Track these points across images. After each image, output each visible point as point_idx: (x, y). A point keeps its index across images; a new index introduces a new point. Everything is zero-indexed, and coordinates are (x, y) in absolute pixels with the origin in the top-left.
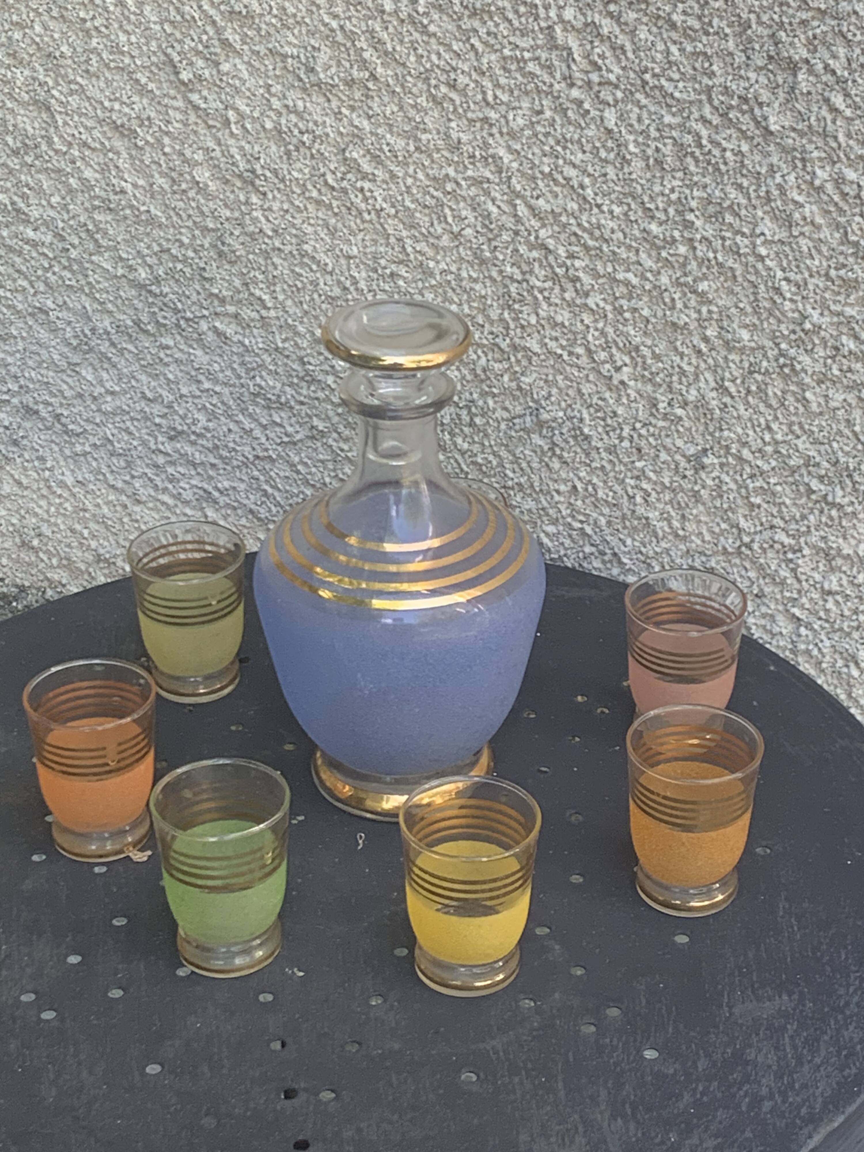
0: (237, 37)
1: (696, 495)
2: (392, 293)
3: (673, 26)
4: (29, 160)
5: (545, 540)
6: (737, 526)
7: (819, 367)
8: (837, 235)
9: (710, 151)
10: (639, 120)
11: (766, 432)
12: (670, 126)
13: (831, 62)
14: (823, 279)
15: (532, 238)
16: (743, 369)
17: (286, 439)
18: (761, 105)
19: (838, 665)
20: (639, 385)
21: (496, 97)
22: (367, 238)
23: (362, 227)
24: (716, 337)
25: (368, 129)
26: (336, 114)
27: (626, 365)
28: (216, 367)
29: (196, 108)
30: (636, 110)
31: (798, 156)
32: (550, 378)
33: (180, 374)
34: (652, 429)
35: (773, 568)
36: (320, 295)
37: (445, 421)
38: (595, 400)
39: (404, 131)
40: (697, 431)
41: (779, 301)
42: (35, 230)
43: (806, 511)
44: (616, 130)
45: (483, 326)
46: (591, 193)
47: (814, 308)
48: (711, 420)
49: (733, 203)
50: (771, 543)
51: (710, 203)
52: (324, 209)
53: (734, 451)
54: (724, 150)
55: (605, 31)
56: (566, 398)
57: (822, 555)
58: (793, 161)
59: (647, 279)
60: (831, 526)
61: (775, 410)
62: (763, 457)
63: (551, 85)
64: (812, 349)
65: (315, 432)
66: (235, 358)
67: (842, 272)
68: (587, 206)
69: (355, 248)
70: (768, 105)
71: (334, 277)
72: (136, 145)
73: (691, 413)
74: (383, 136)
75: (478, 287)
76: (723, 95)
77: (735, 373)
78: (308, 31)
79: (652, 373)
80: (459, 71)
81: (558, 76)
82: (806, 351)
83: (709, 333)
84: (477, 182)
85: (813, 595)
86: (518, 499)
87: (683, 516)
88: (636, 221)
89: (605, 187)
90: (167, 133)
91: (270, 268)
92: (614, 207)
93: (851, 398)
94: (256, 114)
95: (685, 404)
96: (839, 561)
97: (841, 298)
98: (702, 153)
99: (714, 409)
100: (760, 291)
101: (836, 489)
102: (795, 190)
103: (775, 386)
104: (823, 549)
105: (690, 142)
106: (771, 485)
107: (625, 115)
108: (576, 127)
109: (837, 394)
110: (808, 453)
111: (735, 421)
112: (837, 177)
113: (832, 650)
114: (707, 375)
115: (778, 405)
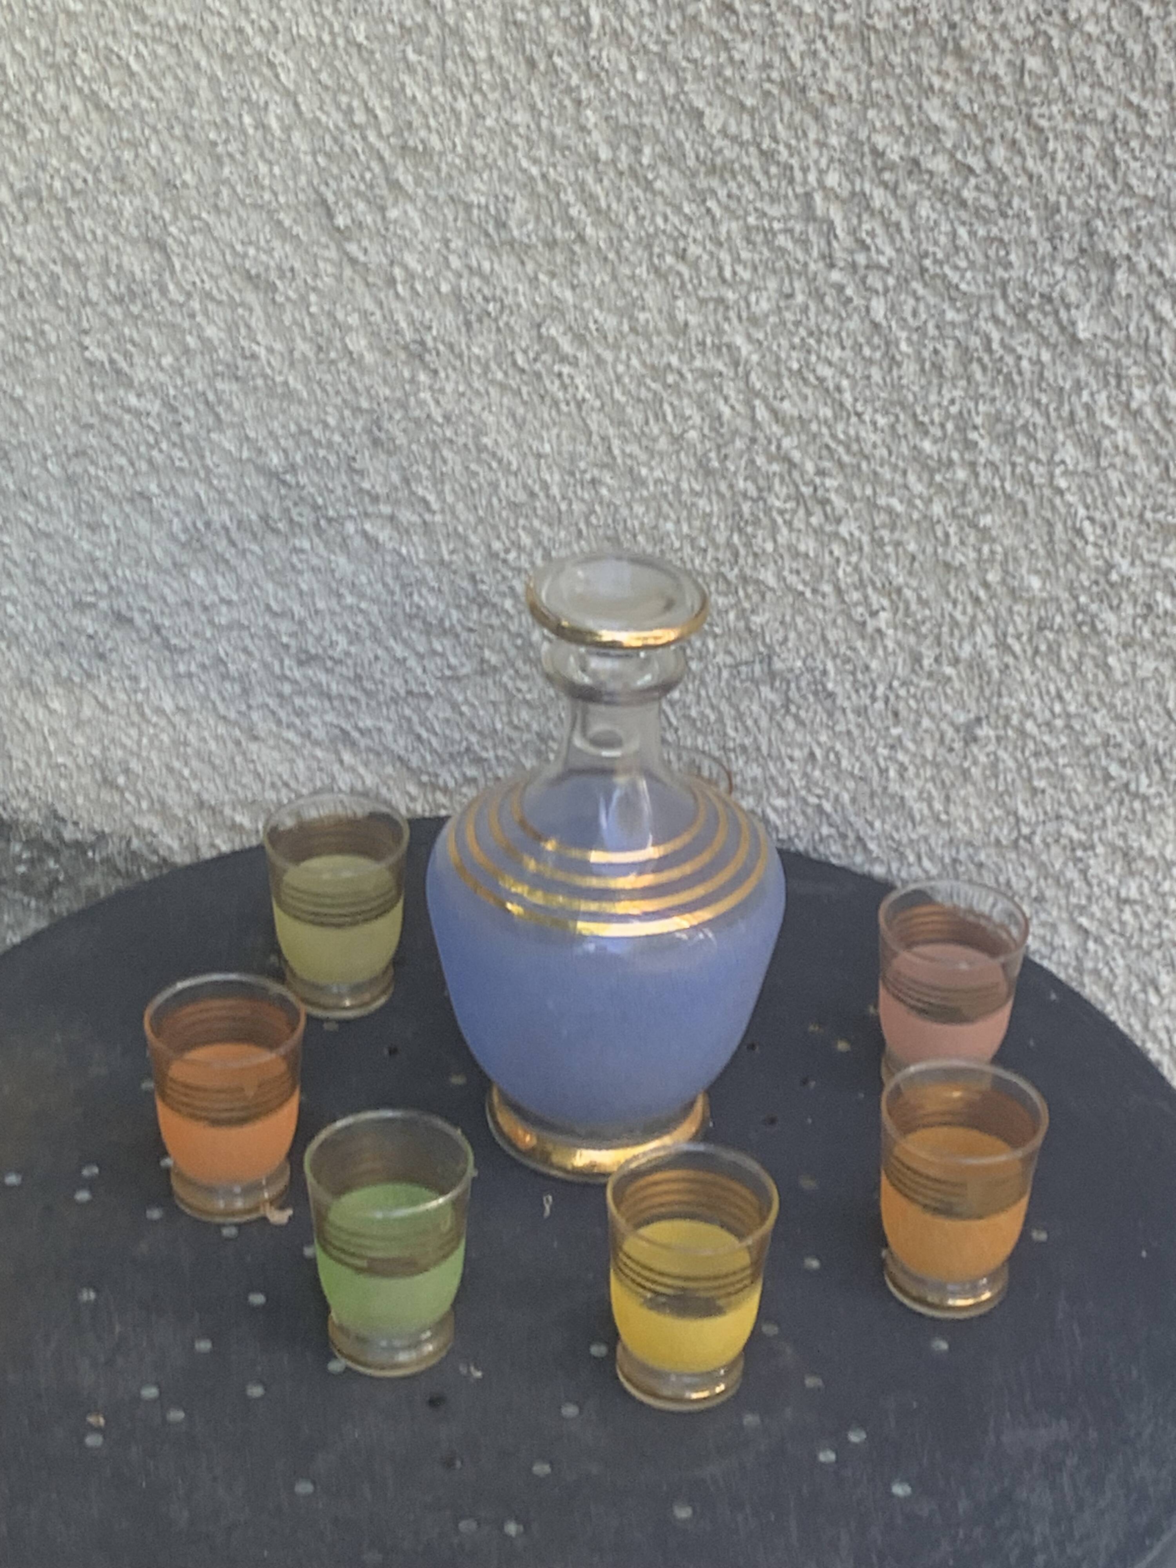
0: (410, 178)
1: (965, 774)
2: (592, 502)
3: (963, 204)
4: (135, 309)
5: (772, 816)
6: (1015, 814)
7: (1126, 628)
8: (1156, 470)
9: (1001, 358)
10: (915, 314)
11: (1056, 702)
12: (953, 324)
13: (1158, 261)
14: (1136, 521)
15: (773, 448)
16: (1032, 624)
17: (448, 673)
19: (1133, 990)
20: (900, 634)
21: (735, 273)
22: (563, 434)
23: (557, 421)
24: (998, 583)
25: (571, 301)
26: (531, 280)
27: (884, 609)
28: (363, 579)
29: (353, 261)
30: (911, 302)
31: (1112, 371)
32: (788, 619)
33: (316, 586)
34: (912, 690)
35: (1057, 867)
36: (500, 500)
38: (843, 649)
39: (617, 307)
40: (970, 694)
41: (1079, 545)
42: (139, 396)
43: (1102, 801)
44: (884, 323)
45: (705, 551)
46: (850, 399)
47: (1123, 556)
48: (988, 683)
49: (1027, 422)
50: (1056, 836)
52: (510, 395)
53: (1015, 722)
54: (1020, 357)
55: (877, 204)
56: (807, 645)
57: (1119, 855)
58: (1105, 377)
59: (915, 507)
60: (1132, 821)
61: (1069, 675)
62: (1051, 731)
63: (806, 265)
64: (1119, 605)
65: (486, 667)
66: (388, 569)
67: (1161, 515)
68: (844, 414)
69: (547, 445)
70: (1077, 307)
71: (519, 479)
72: (273, 300)
73: (963, 673)
74: (591, 312)
76: (1021, 291)
77: (1020, 629)
78: (500, 178)
79: (916, 622)
80: (690, 239)
81: (815, 253)
82: (1111, 607)
83: (990, 577)
84: (705, 375)
85: (1106, 903)
86: (741, 762)
87: (948, 798)
88: (905, 436)
89: (868, 392)
90: (314, 289)
91: (438, 462)
92: (878, 417)
93: (1165, 668)
94: (429, 274)
95: (956, 662)
96: (1140, 864)
97: (1158, 546)
98: (991, 360)
99: (992, 670)
100: (1057, 531)
101: (1140, 777)
102: (1106, 412)
103: (1070, 648)
104: (1121, 848)
105: (977, 345)
106: (1060, 766)
107: (897, 307)
108: (835, 317)
109: (1147, 662)
110: (1108, 731)
111: (1018, 687)
112: (1159, 400)
113: (1126, 970)
114: (985, 628)
115: (1073, 670)
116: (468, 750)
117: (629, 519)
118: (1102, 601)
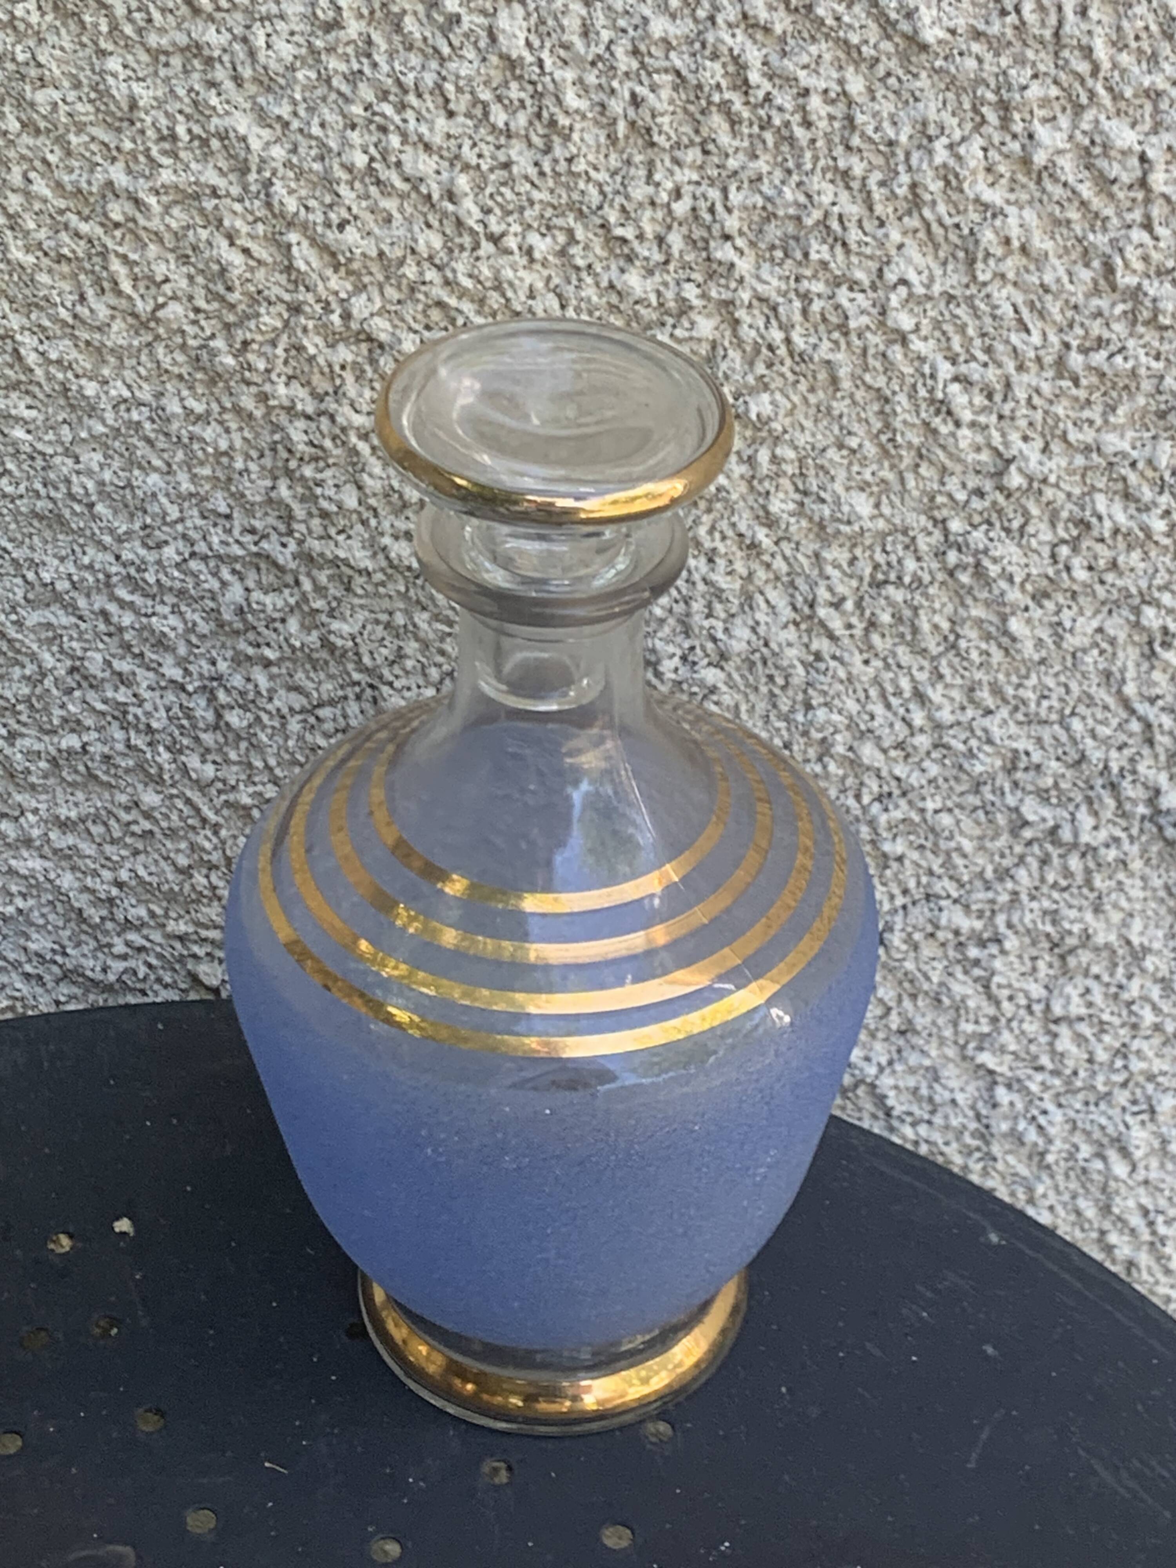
7: (1041, 566)
8: (1086, 275)
9: (768, 98)
10: (586, 32)
11: (913, 706)
12: (667, 44)
14: (1051, 374)
15: (335, 318)
16: (860, 578)
19: (1080, 1156)
24: (792, 514)
31: (990, 96)
32: (400, 619)
35: (935, 980)
37: (155, 725)
40: (752, 710)
41: (944, 430)
43: (1007, 862)
44: (529, 58)
45: (229, 517)
47: (1025, 439)
48: (784, 688)
49: (826, 215)
50: (930, 929)
53: (840, 749)
54: (806, 93)
56: (439, 659)
57: (1045, 946)
58: (975, 110)
60: (1065, 889)
61: (933, 659)
62: (907, 756)
64: (1022, 527)
67: (1099, 358)
73: (736, 676)
75: (208, 433)
77: (841, 589)
82: (1008, 531)
83: (776, 506)
84: (187, 196)
85: (1026, 1026)
88: (590, 266)
89: (508, 195)
92: (534, 239)
93: (1117, 626)
95: (722, 659)
96: (1085, 956)
97: (1095, 413)
98: (747, 103)
99: (793, 666)
100: (899, 409)
101: (1079, 816)
102: (981, 175)
103: (934, 612)
104: (1048, 935)
105: (718, 78)
106: (929, 815)
107: (551, 22)
108: (425, 56)
109: (1081, 620)
110: (1015, 745)
111: (841, 688)
112: (1087, 142)
113: (1067, 1127)
114: (773, 595)
115: (941, 649)
117: (74, 478)
118: (989, 523)
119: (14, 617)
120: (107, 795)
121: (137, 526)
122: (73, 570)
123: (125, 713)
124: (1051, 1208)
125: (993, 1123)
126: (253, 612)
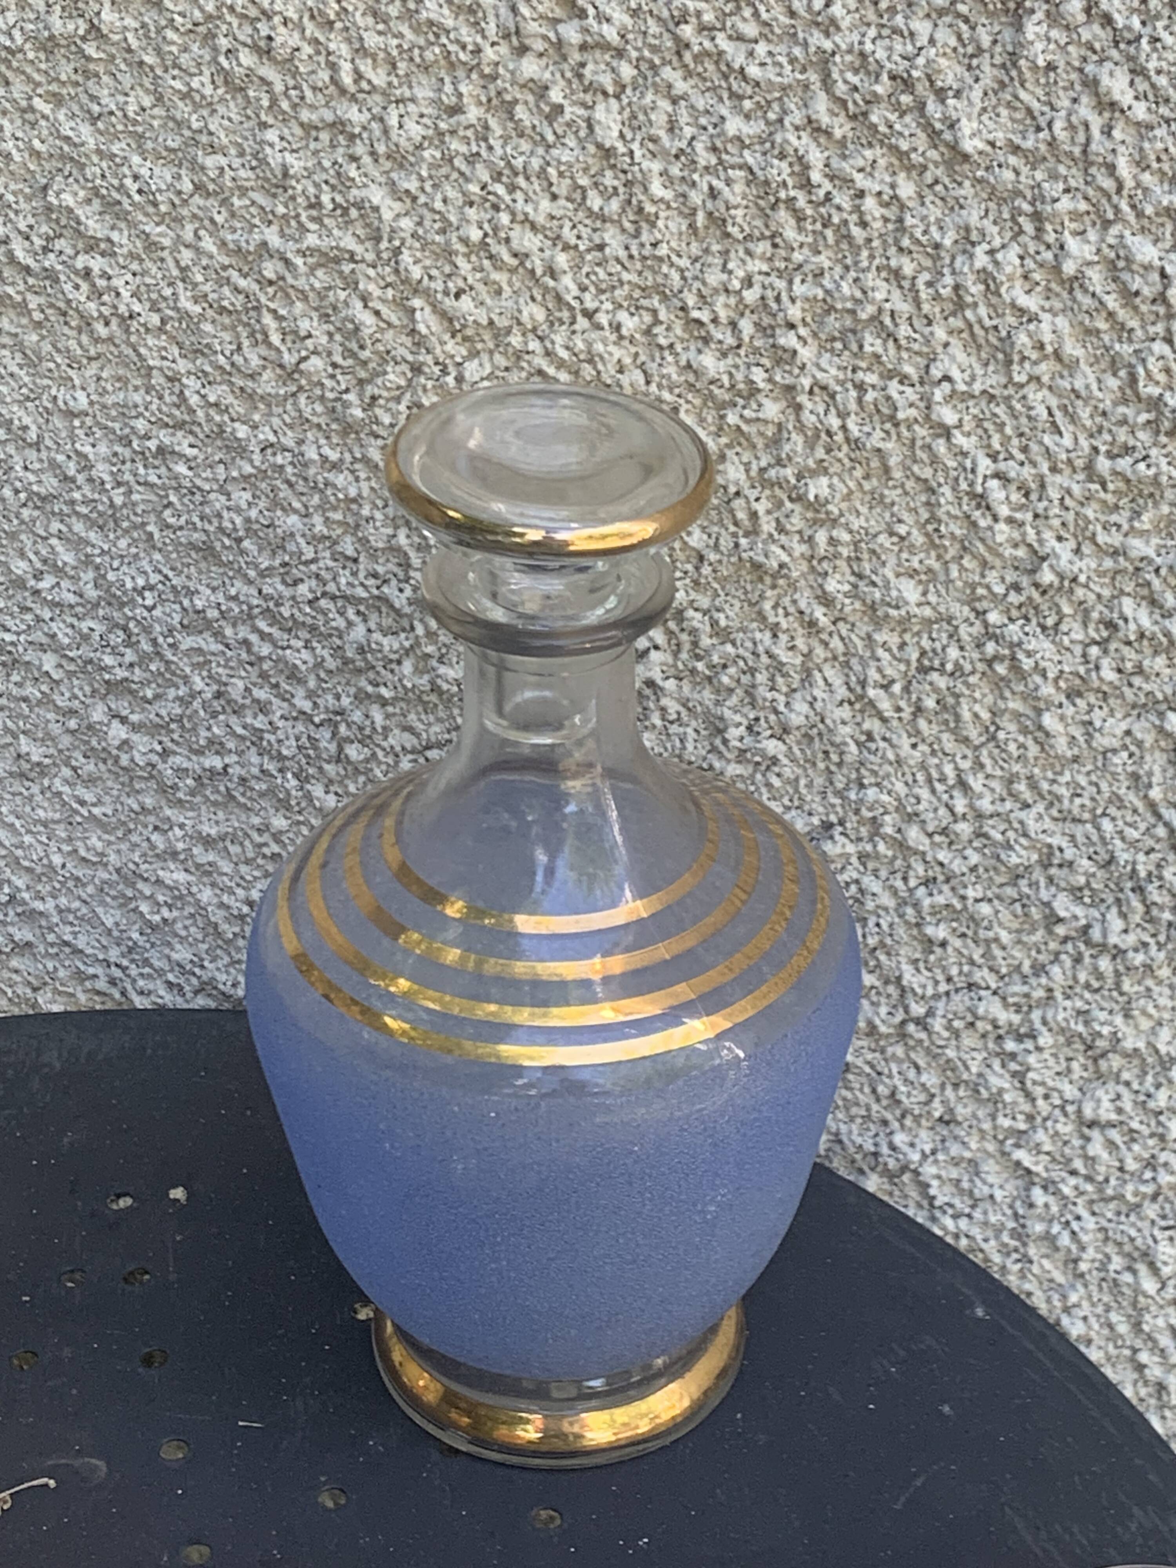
2: (164, 487)
6: (898, 982)
7: (1072, 664)
8: (1113, 383)
9: (828, 197)
10: (672, 127)
11: (956, 793)
12: (739, 140)
14: (1081, 477)
15: (450, 380)
16: (908, 663)
18: (941, 94)
19: (1112, 1267)
20: (686, 689)
21: (359, 76)
22: (104, 375)
23: (92, 352)
24: (846, 595)
25: (91, 143)
26: (24, 111)
27: (656, 648)
30: (665, 105)
31: (1026, 207)
35: (974, 1070)
36: (17, 492)
37: (285, 752)
39: (167, 149)
40: (810, 785)
41: (982, 523)
43: (1043, 958)
44: (622, 149)
45: (355, 561)
46: (573, 287)
47: (1060, 539)
48: (840, 764)
49: (880, 310)
50: (970, 1018)
51: (831, 309)
52: (12, 313)
53: (889, 830)
54: (861, 194)
57: (1079, 1046)
58: (1013, 219)
60: (1097, 991)
61: (977, 748)
62: (951, 843)
63: (478, 51)
64: (1057, 624)
65: (26, 766)
67: (1124, 463)
68: (565, 315)
69: (81, 396)
70: (958, 94)
71: (44, 455)
73: (796, 749)
74: (125, 160)
75: (340, 479)
76: (856, 71)
77: (889, 671)
79: (712, 666)
80: (277, 19)
81: (491, 29)
82: (1044, 628)
83: (832, 585)
84: (328, 259)
85: (1059, 1126)
88: (671, 346)
89: (602, 274)
92: (622, 316)
93: (1143, 730)
95: (783, 732)
96: (1116, 1062)
97: (1122, 518)
98: (810, 202)
99: (845, 744)
100: (942, 501)
101: (1108, 917)
102: (1018, 283)
103: (975, 701)
104: (1080, 1035)
105: (784, 176)
106: (970, 902)
107: (641, 117)
108: (535, 143)
109: (1111, 721)
110: (1049, 840)
111: (891, 770)
112: (1113, 255)
113: (1100, 1236)
114: (829, 672)
115: (983, 739)
116: (12, 898)
117: (225, 514)
118: (1028, 619)
119: (170, 640)
120: (243, 817)
121: (277, 562)
122: (222, 600)
123: (261, 739)
124: (1085, 1319)
125: (1028, 1223)
126: (372, 651)
